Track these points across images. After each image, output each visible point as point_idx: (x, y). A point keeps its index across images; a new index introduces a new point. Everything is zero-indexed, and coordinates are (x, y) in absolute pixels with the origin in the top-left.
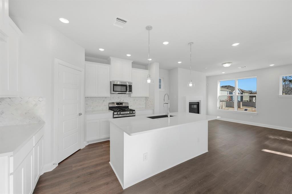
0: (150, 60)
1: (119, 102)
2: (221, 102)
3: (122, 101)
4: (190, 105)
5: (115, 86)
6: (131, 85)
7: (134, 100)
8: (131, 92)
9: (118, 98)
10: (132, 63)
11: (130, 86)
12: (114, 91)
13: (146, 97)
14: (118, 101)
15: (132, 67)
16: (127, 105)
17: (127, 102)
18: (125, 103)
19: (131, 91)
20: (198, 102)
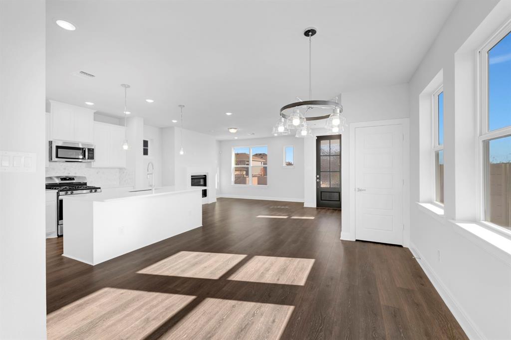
0: (128, 113)
1: (67, 175)
2: (253, 177)
3: (71, 175)
4: (192, 179)
5: (59, 150)
6: (93, 149)
7: (97, 173)
8: (93, 159)
9: (65, 169)
10: (94, 113)
11: (91, 151)
12: (57, 157)
13: (120, 169)
14: (64, 175)
15: (95, 120)
16: (82, 181)
17: (84, 176)
18: (80, 177)
19: (91, 157)
20: (205, 176)
